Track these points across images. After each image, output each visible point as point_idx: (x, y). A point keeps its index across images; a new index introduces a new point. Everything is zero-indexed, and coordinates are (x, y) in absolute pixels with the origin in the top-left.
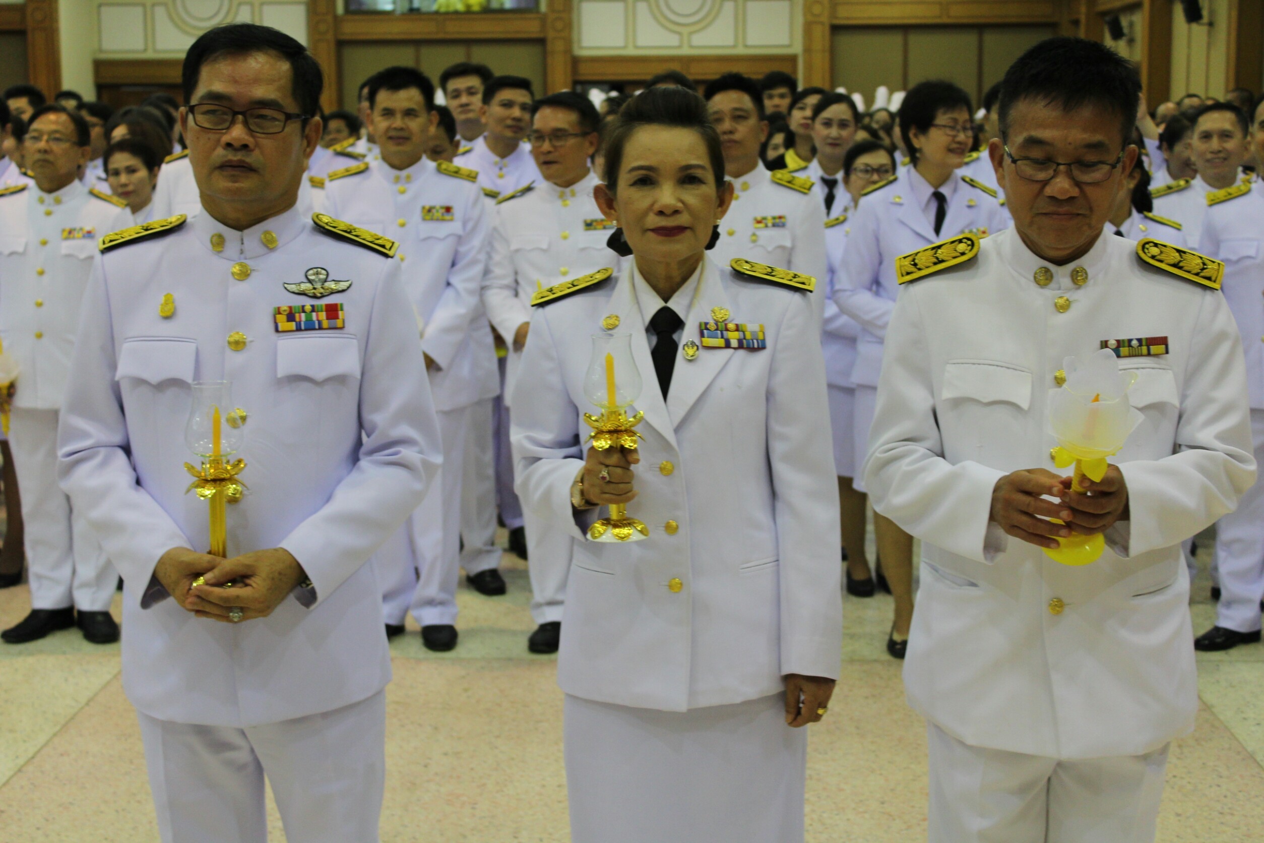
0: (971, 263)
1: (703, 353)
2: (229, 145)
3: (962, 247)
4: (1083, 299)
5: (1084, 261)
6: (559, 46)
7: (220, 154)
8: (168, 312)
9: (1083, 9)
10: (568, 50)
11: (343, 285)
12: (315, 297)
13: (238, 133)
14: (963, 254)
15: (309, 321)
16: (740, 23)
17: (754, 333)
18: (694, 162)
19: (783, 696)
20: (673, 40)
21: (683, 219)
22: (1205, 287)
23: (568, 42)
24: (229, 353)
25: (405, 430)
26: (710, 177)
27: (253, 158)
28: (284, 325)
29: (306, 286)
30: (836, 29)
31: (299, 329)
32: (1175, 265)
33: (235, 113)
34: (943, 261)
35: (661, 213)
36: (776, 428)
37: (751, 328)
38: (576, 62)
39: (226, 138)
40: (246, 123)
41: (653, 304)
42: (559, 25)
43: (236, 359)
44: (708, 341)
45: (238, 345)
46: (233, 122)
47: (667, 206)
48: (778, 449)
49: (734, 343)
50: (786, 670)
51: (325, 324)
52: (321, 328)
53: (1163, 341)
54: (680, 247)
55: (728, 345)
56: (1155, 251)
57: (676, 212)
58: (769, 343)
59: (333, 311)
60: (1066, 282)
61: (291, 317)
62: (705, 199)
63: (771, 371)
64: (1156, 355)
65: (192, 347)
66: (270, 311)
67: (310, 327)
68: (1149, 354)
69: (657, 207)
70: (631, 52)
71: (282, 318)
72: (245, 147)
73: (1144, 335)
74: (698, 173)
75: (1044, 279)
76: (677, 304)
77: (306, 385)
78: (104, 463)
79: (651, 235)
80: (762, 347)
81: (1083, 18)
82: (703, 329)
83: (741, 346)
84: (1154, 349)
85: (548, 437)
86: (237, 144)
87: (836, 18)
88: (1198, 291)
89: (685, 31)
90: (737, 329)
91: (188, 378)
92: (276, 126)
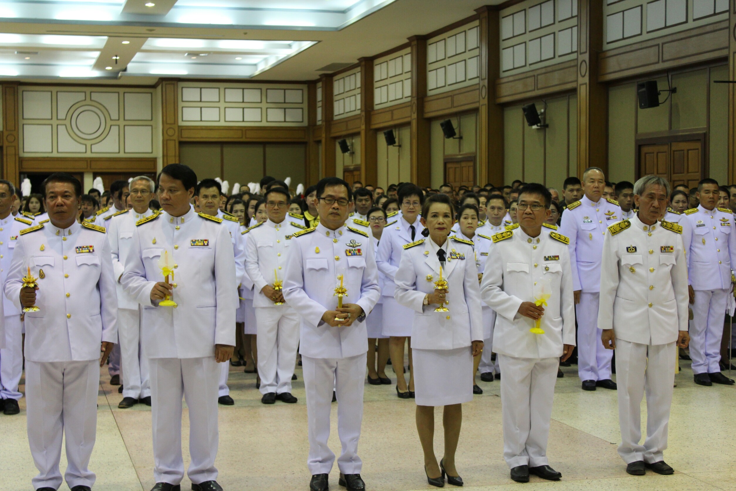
0: (511, 238)
1: (452, 260)
2: (334, 208)
3: (508, 233)
4: (539, 246)
5: (539, 237)
6: (11, 151)
7: (331, 210)
8: (318, 251)
9: (324, 135)
10: (16, 154)
11: (360, 244)
12: (354, 247)
13: (336, 205)
14: (509, 235)
15: (354, 253)
16: (122, 139)
17: (462, 255)
18: (447, 212)
19: (472, 347)
20: (82, 149)
21: (445, 226)
22: (566, 244)
23: (16, 148)
24: (336, 261)
25: (375, 282)
26: (450, 215)
27: (339, 212)
28: (348, 254)
29: (351, 244)
30: (182, 144)
31: (352, 255)
32: (559, 238)
33: (335, 200)
34: (504, 237)
35: (439, 224)
36: (467, 279)
37: (461, 254)
38: (21, 160)
39: (333, 206)
40: (338, 204)
41: (438, 248)
42: (11, 138)
43: (337, 263)
44: (453, 257)
45: (338, 259)
46: (334, 203)
47: (441, 222)
48: (467, 284)
49: (458, 258)
50: (473, 340)
51: (358, 254)
52: (357, 255)
53: (558, 256)
54: (443, 233)
55: (457, 258)
56: (554, 234)
57: (443, 224)
58: (465, 258)
59: (359, 251)
60: (535, 242)
61: (350, 252)
62: (449, 221)
63: (466, 265)
64: (557, 260)
65: (326, 260)
66: (344, 250)
67: (354, 255)
68: (555, 260)
69: (438, 222)
70: (55, 155)
71: (348, 252)
72: (338, 209)
73: (554, 255)
74: (448, 215)
75: (529, 241)
76: (443, 248)
77: (355, 269)
78: (299, 292)
79: (437, 230)
80: (464, 259)
81: (323, 141)
82: (451, 254)
83: (460, 258)
84: (556, 258)
85: (409, 283)
86: (336, 208)
87: (182, 137)
88: (564, 244)
89: (89, 143)
90: (458, 254)
91: (327, 267)
92: (345, 204)
